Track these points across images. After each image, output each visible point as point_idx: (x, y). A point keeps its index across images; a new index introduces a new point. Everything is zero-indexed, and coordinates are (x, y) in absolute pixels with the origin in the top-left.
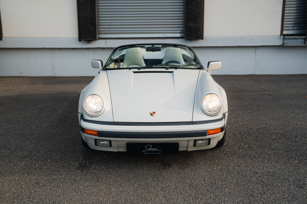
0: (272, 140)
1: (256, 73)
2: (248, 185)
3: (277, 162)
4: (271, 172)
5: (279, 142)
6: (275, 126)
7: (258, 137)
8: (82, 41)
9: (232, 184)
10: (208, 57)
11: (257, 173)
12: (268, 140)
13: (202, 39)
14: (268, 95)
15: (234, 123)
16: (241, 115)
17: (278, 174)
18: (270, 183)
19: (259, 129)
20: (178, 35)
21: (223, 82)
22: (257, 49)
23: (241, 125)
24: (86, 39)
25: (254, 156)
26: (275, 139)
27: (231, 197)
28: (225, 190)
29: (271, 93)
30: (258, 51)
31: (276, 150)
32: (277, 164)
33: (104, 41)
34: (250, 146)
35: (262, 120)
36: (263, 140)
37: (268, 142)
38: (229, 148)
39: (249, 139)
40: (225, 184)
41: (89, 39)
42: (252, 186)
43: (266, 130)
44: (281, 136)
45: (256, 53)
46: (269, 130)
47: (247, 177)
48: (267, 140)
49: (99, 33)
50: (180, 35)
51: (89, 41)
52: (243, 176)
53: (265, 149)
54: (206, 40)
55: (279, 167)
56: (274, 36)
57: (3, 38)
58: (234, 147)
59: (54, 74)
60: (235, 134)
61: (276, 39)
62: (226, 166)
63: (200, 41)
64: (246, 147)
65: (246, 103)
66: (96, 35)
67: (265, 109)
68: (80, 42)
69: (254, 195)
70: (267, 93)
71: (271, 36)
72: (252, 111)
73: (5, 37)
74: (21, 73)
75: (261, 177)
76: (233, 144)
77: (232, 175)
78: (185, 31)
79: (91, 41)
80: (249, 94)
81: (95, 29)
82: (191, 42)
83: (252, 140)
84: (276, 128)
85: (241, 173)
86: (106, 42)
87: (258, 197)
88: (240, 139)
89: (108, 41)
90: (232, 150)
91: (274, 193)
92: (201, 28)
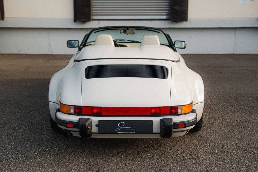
0: (249, 101)
1: (235, 53)
2: (230, 127)
3: (252, 114)
4: (248, 120)
5: (254, 102)
6: (252, 92)
7: (237, 99)
8: (77, 22)
9: (218, 126)
10: (192, 37)
11: (236, 120)
12: (246, 101)
13: (187, 20)
14: (247, 70)
15: (217, 90)
16: (223, 84)
17: (253, 121)
18: (246, 126)
19: (238, 94)
20: (164, 17)
21: (205, 60)
22: (237, 31)
23: (223, 91)
24: (81, 20)
25: (235, 111)
26: (251, 100)
27: (218, 133)
28: (213, 129)
29: (249, 69)
30: (238, 32)
31: (252, 107)
32: (252, 115)
33: (97, 22)
34: (231, 105)
35: (240, 88)
36: (241, 101)
37: (245, 102)
38: (214, 106)
39: (230, 100)
40: (213, 127)
41: (84, 20)
42: (233, 127)
43: (244, 94)
44: (256, 98)
45: (235, 33)
46: (247, 94)
47: (229, 123)
48: (244, 101)
49: (93, 15)
50: (166, 17)
51: (84, 22)
52: (226, 122)
53: (243, 106)
54: (190, 21)
55: (254, 117)
56: (253, 18)
57: (5, 19)
58: (218, 105)
59: (51, 52)
60: (218, 97)
61: (254, 21)
62: (213, 116)
63: (185, 22)
64: (228, 105)
65: (227, 76)
66: (90, 16)
67: (243, 80)
68: (75, 23)
69: (234, 132)
70: (246, 68)
71: (250, 18)
72: (232, 81)
73: (6, 18)
74: (20, 51)
75: (239, 123)
76: (217, 103)
77: (218, 121)
78: (171, 14)
79: (86, 21)
80: (229, 69)
81: (90, 10)
82: (176, 23)
83: (233, 101)
84: (253, 93)
85: (224, 120)
86: (99, 23)
87: (238, 133)
88: (223, 100)
89: (101, 22)
90: (217, 107)
91: (249, 131)
92: (185, 11)
